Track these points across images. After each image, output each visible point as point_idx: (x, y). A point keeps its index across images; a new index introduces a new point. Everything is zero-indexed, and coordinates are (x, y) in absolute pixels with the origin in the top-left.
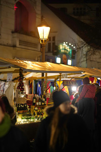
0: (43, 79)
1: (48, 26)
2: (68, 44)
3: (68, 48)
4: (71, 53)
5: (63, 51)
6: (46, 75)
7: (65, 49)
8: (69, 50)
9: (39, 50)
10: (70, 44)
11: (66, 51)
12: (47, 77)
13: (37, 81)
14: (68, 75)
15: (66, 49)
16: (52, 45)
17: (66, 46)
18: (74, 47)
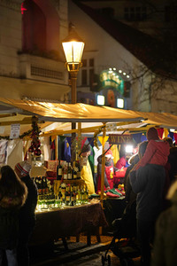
0: (74, 134)
1: (80, 40)
2: (117, 72)
3: (116, 78)
4: (122, 86)
5: (107, 83)
6: (80, 126)
7: (112, 80)
8: (118, 81)
9: (67, 83)
10: (120, 72)
11: (113, 84)
12: (81, 130)
13: (64, 137)
14: (118, 125)
15: (114, 79)
16: (88, 73)
17: (114, 74)
18: (128, 77)
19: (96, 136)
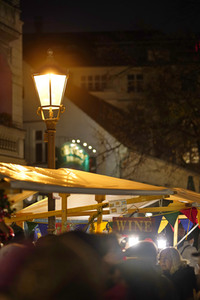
1: (61, 72)
2: (81, 145)
3: (80, 152)
4: (87, 162)
5: (70, 159)
7: (75, 156)
8: (82, 156)
10: (85, 145)
11: (77, 159)
13: (35, 224)
15: (78, 154)
16: (44, 146)
17: (77, 148)
18: (94, 151)
19: (91, 221)
